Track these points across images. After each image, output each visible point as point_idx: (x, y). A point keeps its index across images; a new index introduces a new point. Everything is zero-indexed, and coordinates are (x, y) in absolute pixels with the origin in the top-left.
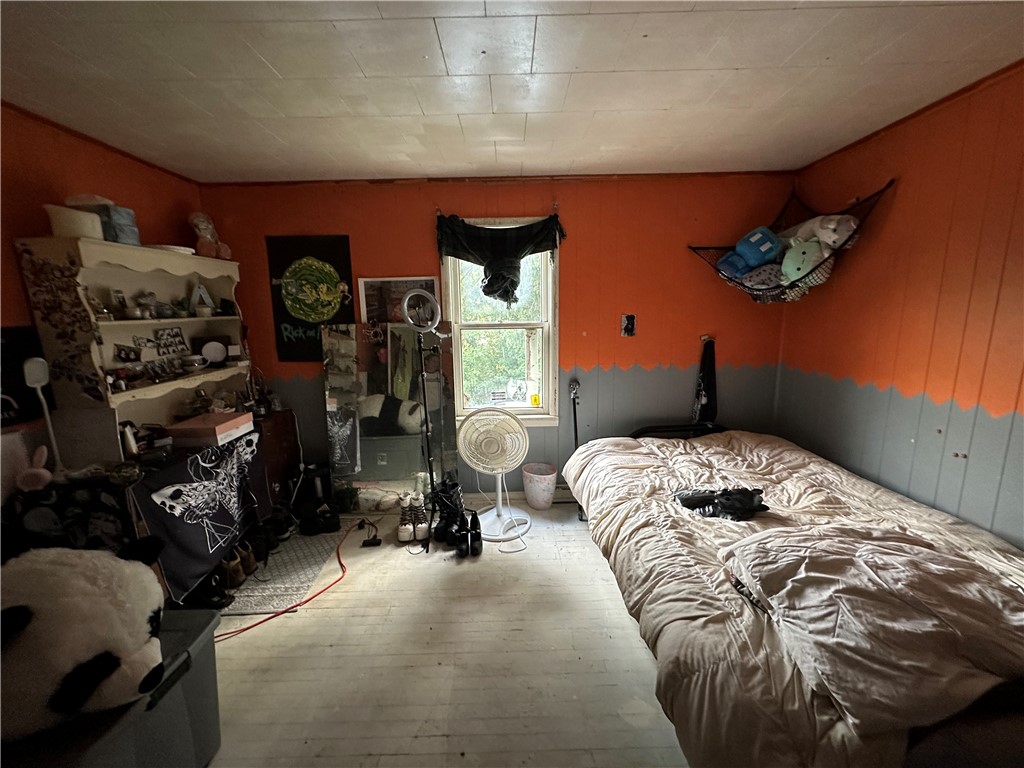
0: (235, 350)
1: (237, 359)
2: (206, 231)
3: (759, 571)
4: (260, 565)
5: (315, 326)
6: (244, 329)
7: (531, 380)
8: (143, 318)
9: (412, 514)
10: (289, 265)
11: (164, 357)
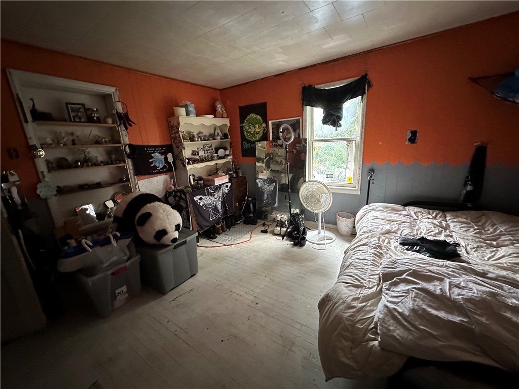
0: (227, 152)
1: (228, 155)
2: (219, 107)
3: (384, 270)
4: (228, 230)
5: (254, 143)
6: (231, 144)
7: (348, 168)
8: (198, 141)
9: (281, 224)
10: (246, 118)
11: (206, 154)
